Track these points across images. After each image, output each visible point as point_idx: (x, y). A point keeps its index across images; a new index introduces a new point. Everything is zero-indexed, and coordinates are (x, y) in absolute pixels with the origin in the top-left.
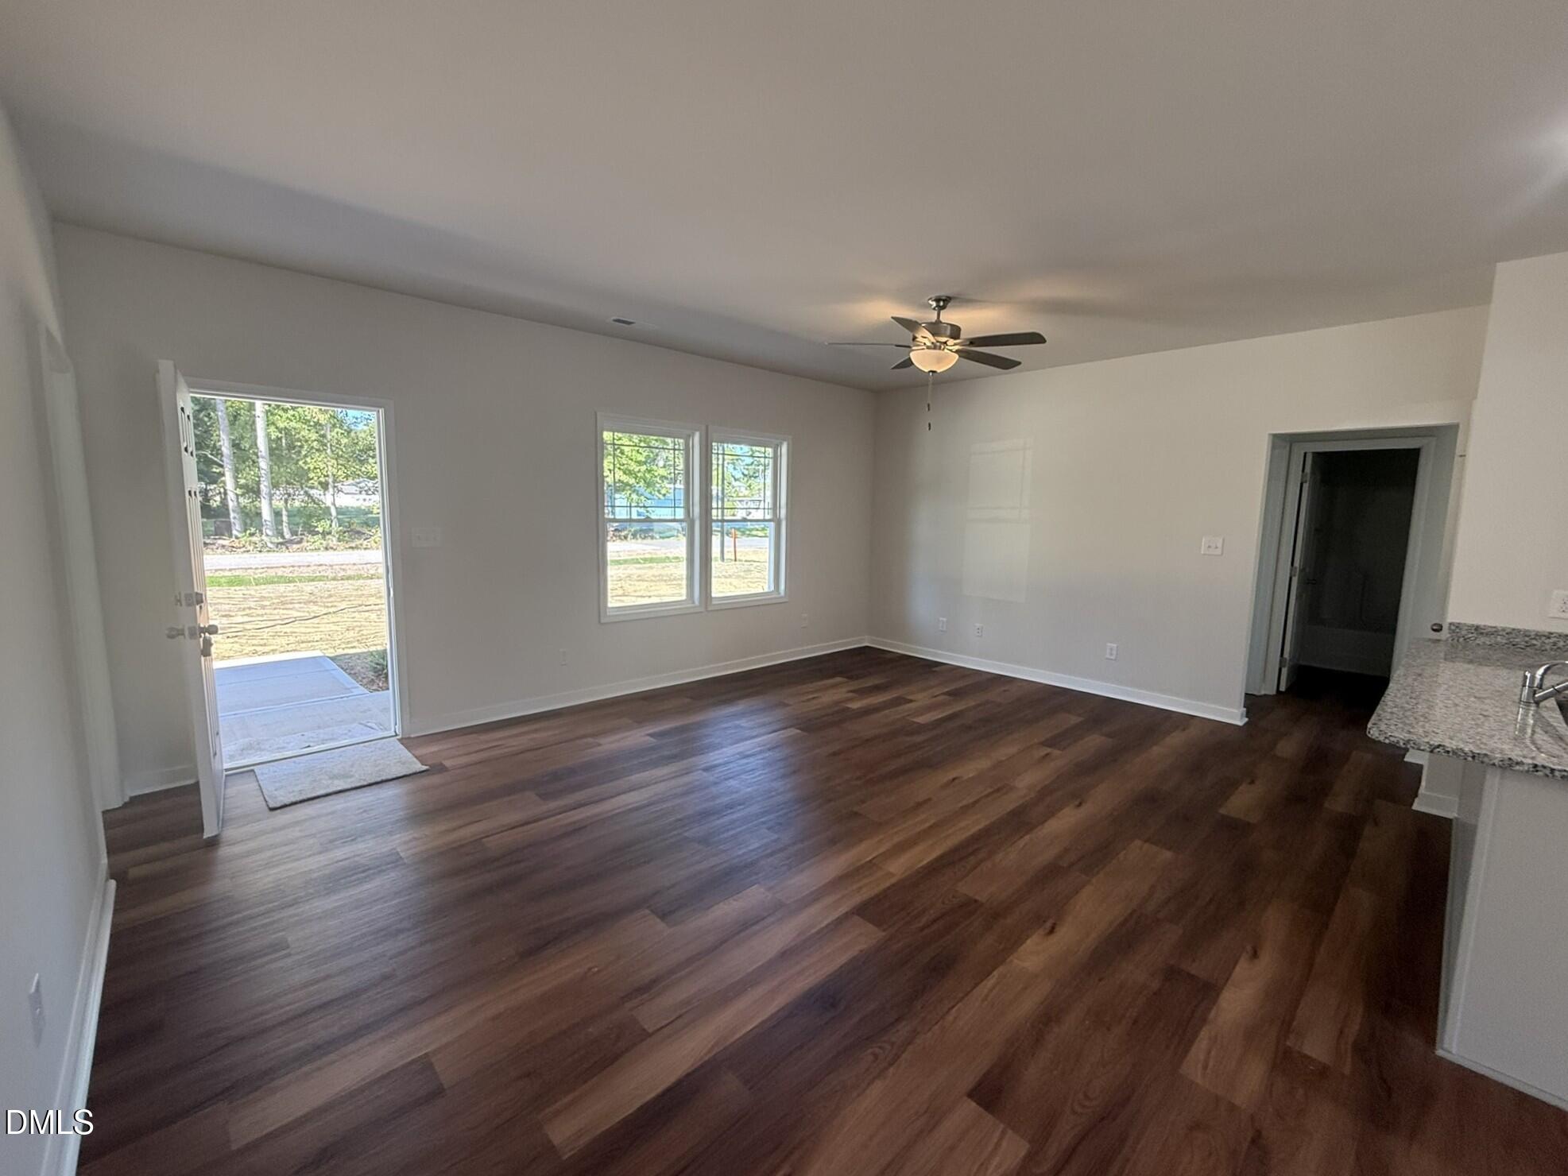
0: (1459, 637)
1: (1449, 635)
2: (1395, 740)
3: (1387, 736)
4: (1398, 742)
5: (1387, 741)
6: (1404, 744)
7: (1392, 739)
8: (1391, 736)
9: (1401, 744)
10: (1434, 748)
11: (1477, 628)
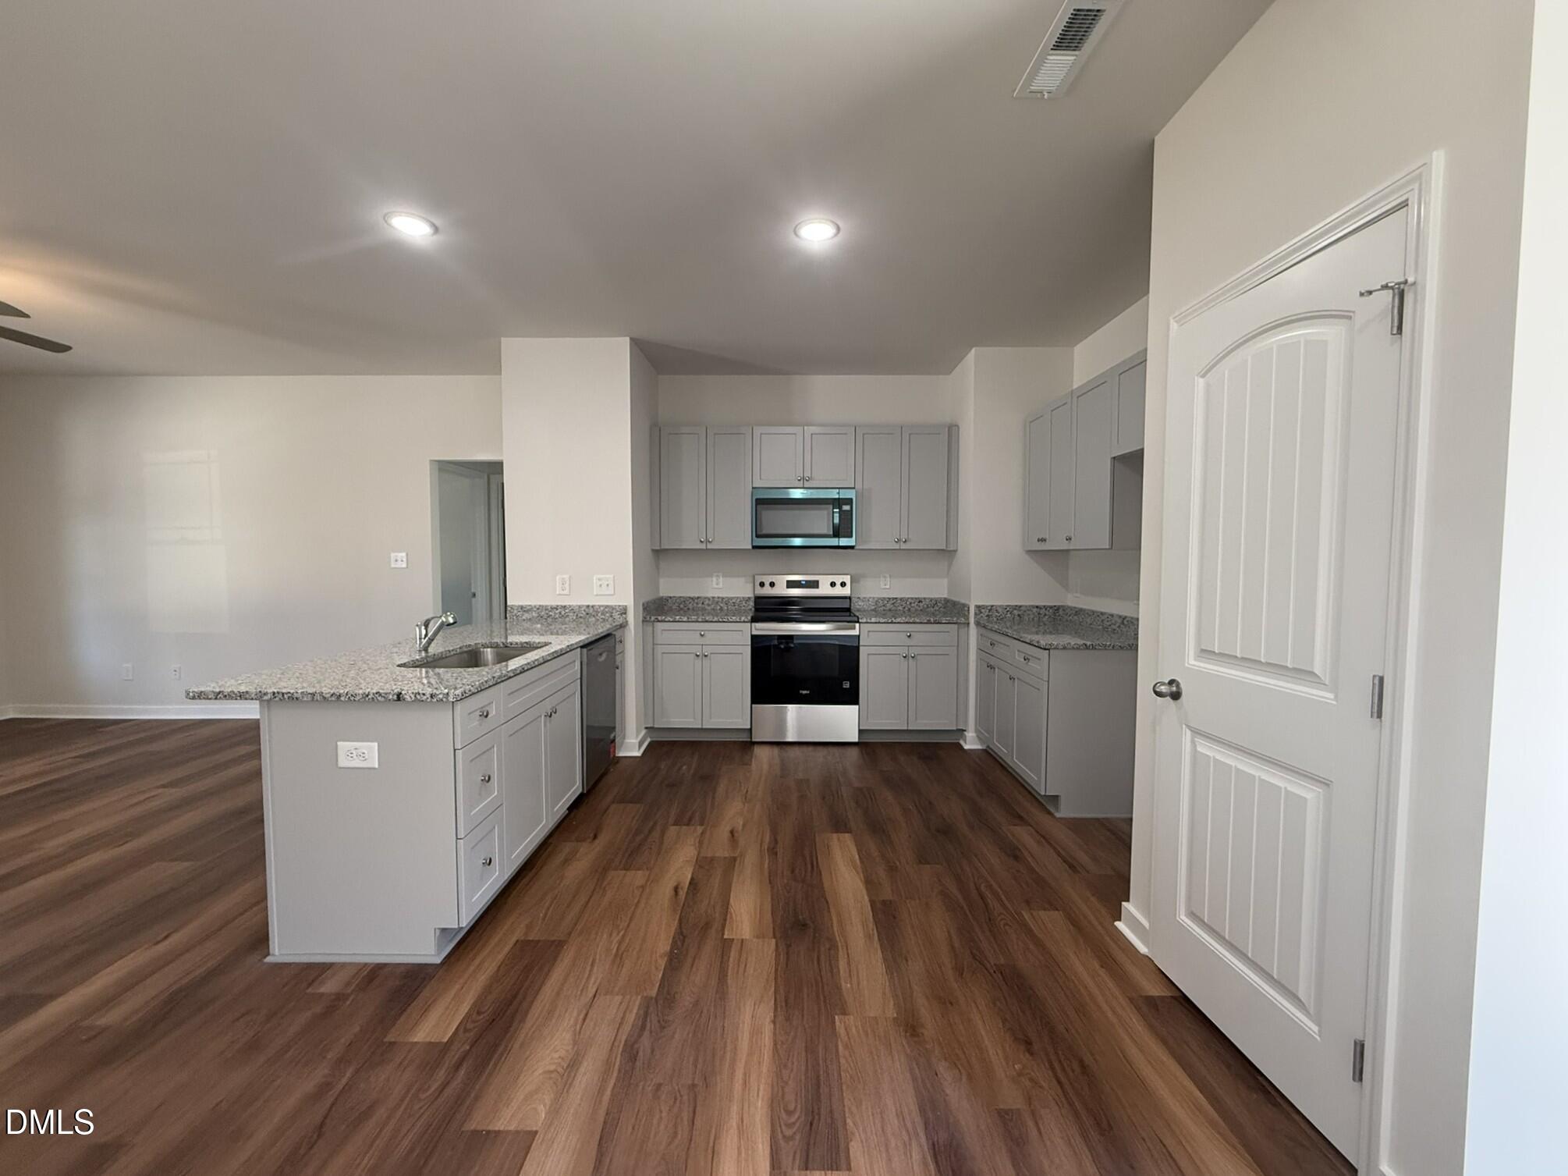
11: (522, 607)
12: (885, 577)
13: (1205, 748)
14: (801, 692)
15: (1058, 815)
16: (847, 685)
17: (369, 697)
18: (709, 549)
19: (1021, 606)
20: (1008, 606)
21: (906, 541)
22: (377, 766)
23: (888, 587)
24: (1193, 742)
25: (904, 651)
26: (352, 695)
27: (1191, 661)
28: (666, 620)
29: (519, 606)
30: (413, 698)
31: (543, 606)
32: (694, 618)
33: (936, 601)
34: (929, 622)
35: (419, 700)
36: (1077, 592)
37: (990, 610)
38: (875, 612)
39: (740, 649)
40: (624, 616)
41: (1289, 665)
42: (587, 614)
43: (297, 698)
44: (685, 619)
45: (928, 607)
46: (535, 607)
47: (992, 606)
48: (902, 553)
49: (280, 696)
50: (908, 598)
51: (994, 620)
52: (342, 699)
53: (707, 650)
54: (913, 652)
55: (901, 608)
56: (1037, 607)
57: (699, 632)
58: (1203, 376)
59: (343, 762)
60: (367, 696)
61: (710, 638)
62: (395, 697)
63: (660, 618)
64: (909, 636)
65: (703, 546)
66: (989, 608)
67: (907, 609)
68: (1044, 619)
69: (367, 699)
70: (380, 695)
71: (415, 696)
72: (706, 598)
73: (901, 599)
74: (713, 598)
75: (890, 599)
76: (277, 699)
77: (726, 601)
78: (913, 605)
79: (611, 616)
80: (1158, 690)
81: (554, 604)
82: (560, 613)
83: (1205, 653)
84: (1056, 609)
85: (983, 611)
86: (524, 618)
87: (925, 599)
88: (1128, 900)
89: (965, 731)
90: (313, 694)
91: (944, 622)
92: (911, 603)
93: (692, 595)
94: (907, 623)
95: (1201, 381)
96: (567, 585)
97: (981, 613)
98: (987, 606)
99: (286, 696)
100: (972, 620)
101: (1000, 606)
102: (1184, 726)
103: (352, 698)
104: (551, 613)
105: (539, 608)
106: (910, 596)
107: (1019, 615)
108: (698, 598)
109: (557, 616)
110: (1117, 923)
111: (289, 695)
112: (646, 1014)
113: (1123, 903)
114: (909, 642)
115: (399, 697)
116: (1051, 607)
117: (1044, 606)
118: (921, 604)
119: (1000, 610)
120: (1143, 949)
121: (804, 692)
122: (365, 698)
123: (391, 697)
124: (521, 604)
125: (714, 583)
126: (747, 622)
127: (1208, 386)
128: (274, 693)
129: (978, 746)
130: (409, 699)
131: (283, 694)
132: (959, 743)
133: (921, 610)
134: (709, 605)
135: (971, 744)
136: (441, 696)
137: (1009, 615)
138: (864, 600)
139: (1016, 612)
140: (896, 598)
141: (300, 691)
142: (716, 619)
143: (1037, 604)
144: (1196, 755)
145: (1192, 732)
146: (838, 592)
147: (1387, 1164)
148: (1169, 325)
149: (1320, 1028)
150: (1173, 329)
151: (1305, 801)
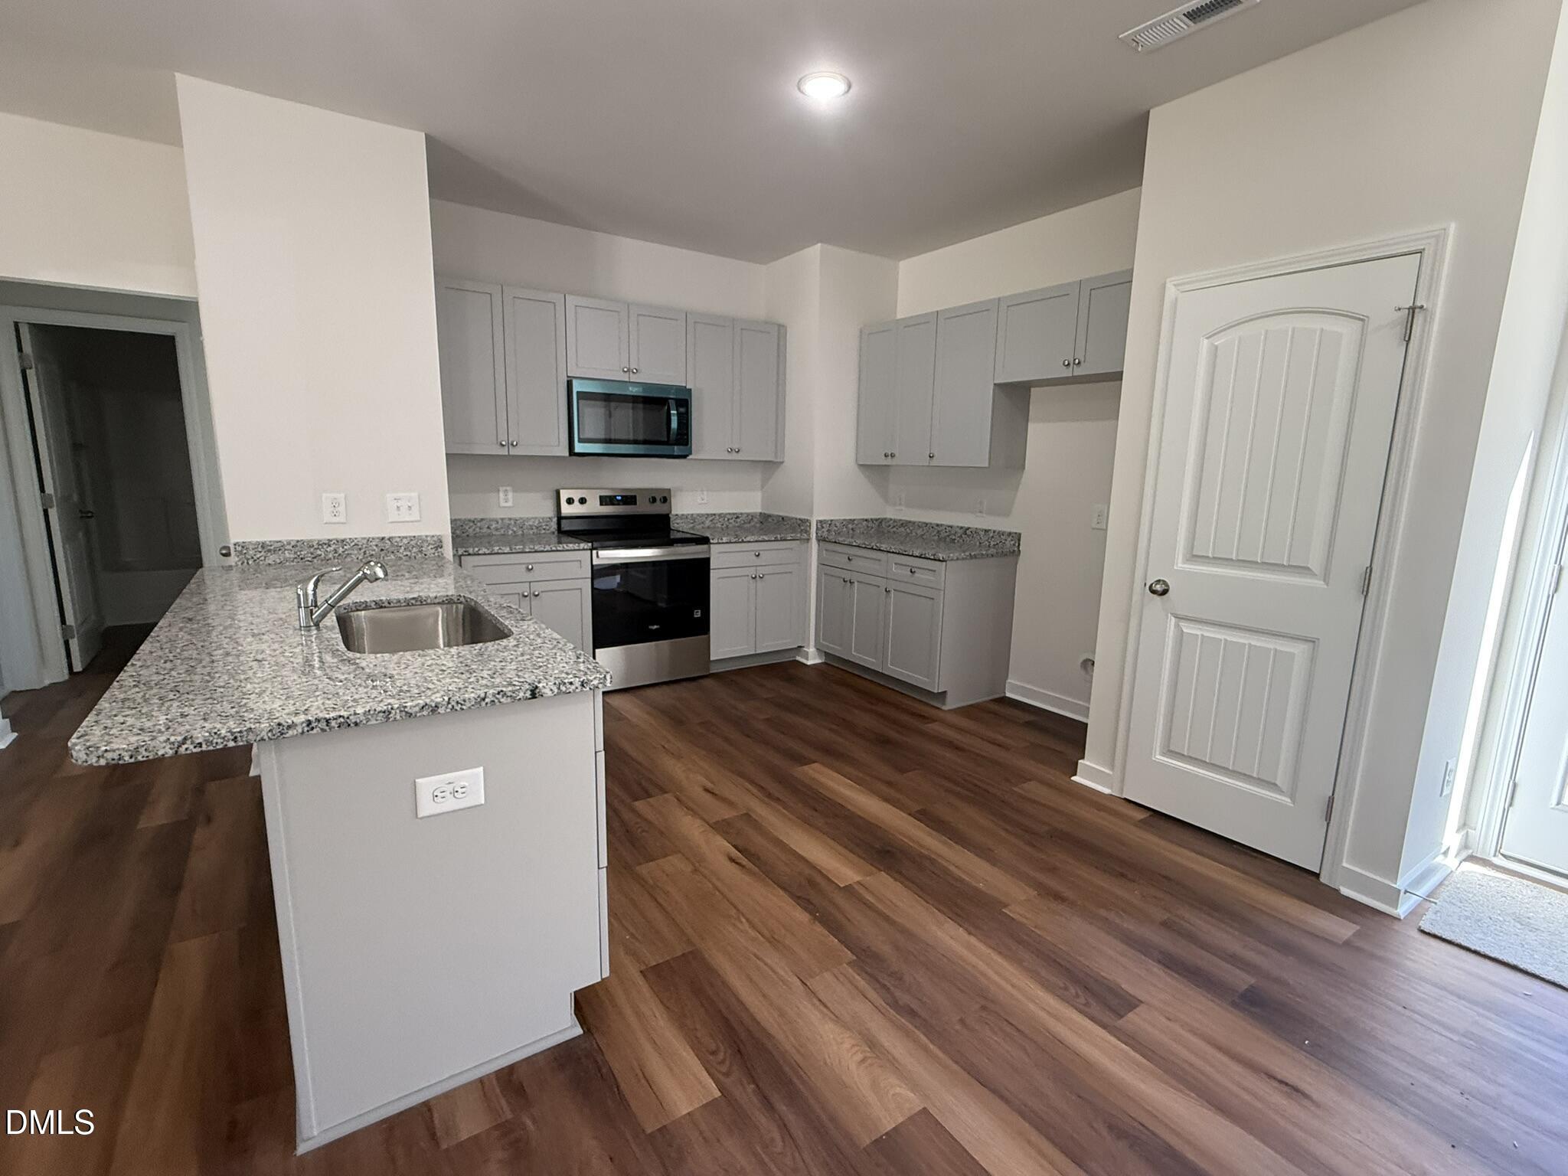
0: (248, 559)
1: (237, 559)
2: (115, 756)
3: (100, 753)
4: (121, 757)
5: (103, 762)
6: (131, 757)
7: (109, 755)
8: (106, 751)
9: (127, 758)
10: (179, 747)
11: (263, 545)
12: (702, 491)
13: (1188, 629)
14: (651, 627)
15: (945, 708)
16: (698, 614)
17: (487, 700)
18: (513, 456)
19: (854, 520)
20: (845, 520)
21: (739, 451)
22: (483, 802)
23: (705, 501)
24: (1177, 626)
25: (752, 572)
26: (458, 703)
27: (1180, 565)
28: (480, 552)
29: (258, 543)
30: (556, 691)
31: (303, 542)
32: (519, 547)
33: (752, 516)
34: (776, 540)
35: (565, 693)
36: (900, 504)
37: (830, 525)
38: (725, 530)
39: (578, 584)
40: (439, 550)
41: (1285, 564)
42: (382, 550)
43: (356, 724)
44: (507, 550)
45: (745, 523)
46: (289, 543)
47: (831, 521)
48: (735, 464)
49: (323, 724)
50: (727, 514)
51: (833, 535)
52: (441, 710)
53: (537, 588)
54: (761, 571)
55: (719, 525)
56: (866, 520)
57: (524, 566)
58: (1207, 338)
59: (427, 808)
60: (484, 699)
61: (539, 573)
62: (528, 694)
63: (471, 551)
64: (758, 555)
65: (504, 452)
66: (829, 522)
67: (725, 525)
68: (871, 532)
69: (483, 704)
70: (505, 695)
71: (559, 688)
72: (492, 520)
73: (720, 515)
74: (502, 519)
75: (708, 515)
76: (315, 731)
77: (520, 523)
78: (730, 521)
79: (421, 552)
80: (1154, 589)
81: (324, 536)
82: (336, 551)
83: (1193, 557)
84: (880, 521)
85: (824, 525)
86: (267, 562)
87: (741, 514)
88: (1083, 758)
89: (803, 647)
90: (387, 713)
91: (790, 538)
92: (728, 520)
93: (472, 517)
94: (756, 541)
95: (1206, 341)
96: (342, 509)
97: (823, 527)
98: (828, 521)
99: (333, 723)
100: (813, 536)
101: (837, 520)
102: (1169, 615)
103: (458, 708)
104: (319, 552)
105: (297, 545)
106: (728, 512)
107: (852, 529)
108: (482, 520)
109: (331, 556)
110: (1073, 778)
111: (342, 720)
112: (871, 975)
113: (1080, 761)
114: (758, 561)
115: (534, 693)
116: (877, 520)
117: (872, 519)
118: (738, 520)
119: (838, 524)
120: (1106, 791)
121: (655, 627)
122: (480, 702)
123: (521, 694)
124: (261, 539)
125: (501, 500)
126: (587, 549)
127: (1215, 351)
128: (309, 723)
129: (818, 661)
130: (550, 693)
131: (328, 721)
132: (795, 660)
133: (738, 527)
134: (497, 529)
135: (815, 658)
136: (595, 682)
137: (845, 529)
138: (684, 517)
139: (850, 526)
140: (715, 515)
141: (360, 710)
142: (548, 548)
143: (865, 517)
144: (1180, 635)
145: (1176, 617)
146: (658, 509)
147: (1346, 862)
148: (1164, 287)
149: (1292, 797)
150: (1171, 292)
151: (1292, 655)
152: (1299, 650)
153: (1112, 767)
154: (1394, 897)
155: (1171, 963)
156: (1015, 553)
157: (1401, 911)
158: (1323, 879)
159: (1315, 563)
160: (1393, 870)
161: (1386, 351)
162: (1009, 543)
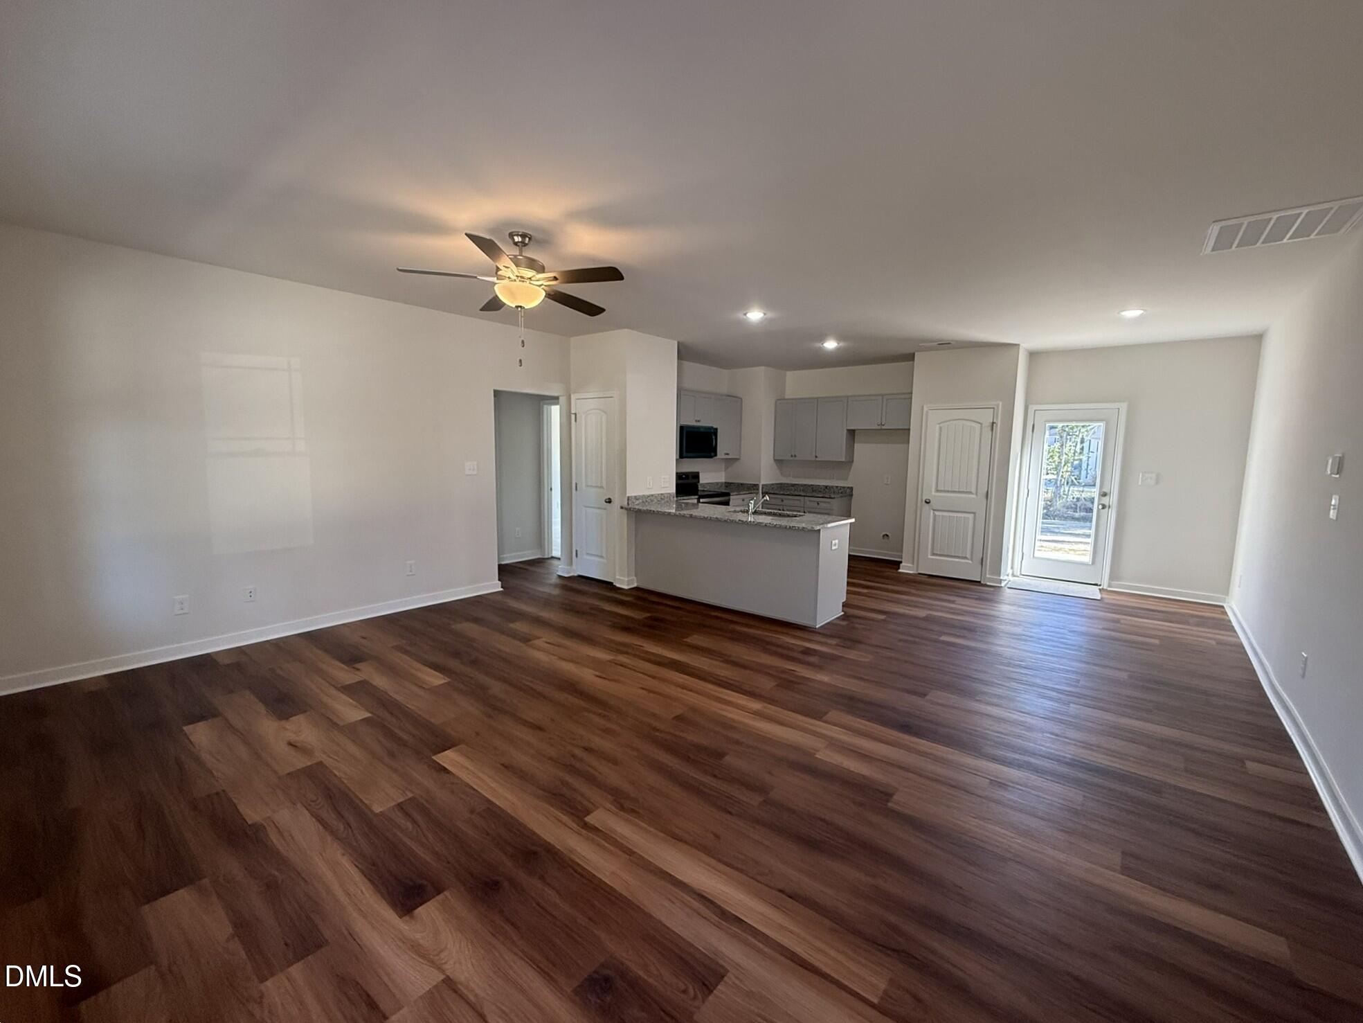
12: (716, 472)
13: (937, 513)
24: (934, 513)
27: (933, 493)
33: (722, 483)
37: (767, 486)
41: (964, 491)
42: (661, 499)
47: (768, 484)
51: (769, 490)
58: (939, 424)
80: (925, 501)
82: (651, 499)
83: (937, 491)
85: (765, 486)
87: (718, 482)
95: (938, 426)
98: (766, 484)
100: (760, 490)
102: (931, 509)
109: (649, 501)
120: (911, 572)
127: (940, 428)
144: (935, 516)
145: (934, 510)
146: (691, 481)
147: (989, 574)
148: (923, 407)
149: (972, 561)
150: (925, 409)
151: (968, 518)
152: (971, 516)
153: (913, 564)
154: (1000, 581)
155: (957, 596)
156: (851, 495)
157: (1003, 585)
158: (982, 582)
159: (973, 490)
160: (999, 574)
161: (987, 434)
162: (848, 491)
